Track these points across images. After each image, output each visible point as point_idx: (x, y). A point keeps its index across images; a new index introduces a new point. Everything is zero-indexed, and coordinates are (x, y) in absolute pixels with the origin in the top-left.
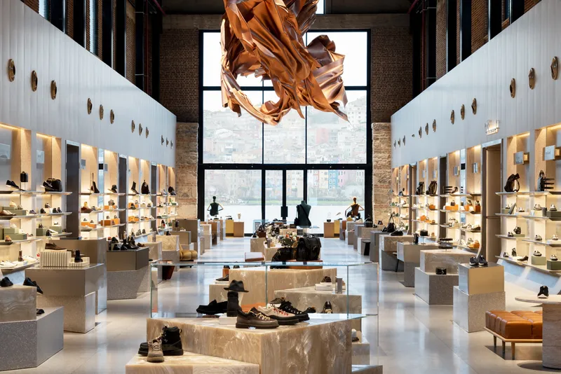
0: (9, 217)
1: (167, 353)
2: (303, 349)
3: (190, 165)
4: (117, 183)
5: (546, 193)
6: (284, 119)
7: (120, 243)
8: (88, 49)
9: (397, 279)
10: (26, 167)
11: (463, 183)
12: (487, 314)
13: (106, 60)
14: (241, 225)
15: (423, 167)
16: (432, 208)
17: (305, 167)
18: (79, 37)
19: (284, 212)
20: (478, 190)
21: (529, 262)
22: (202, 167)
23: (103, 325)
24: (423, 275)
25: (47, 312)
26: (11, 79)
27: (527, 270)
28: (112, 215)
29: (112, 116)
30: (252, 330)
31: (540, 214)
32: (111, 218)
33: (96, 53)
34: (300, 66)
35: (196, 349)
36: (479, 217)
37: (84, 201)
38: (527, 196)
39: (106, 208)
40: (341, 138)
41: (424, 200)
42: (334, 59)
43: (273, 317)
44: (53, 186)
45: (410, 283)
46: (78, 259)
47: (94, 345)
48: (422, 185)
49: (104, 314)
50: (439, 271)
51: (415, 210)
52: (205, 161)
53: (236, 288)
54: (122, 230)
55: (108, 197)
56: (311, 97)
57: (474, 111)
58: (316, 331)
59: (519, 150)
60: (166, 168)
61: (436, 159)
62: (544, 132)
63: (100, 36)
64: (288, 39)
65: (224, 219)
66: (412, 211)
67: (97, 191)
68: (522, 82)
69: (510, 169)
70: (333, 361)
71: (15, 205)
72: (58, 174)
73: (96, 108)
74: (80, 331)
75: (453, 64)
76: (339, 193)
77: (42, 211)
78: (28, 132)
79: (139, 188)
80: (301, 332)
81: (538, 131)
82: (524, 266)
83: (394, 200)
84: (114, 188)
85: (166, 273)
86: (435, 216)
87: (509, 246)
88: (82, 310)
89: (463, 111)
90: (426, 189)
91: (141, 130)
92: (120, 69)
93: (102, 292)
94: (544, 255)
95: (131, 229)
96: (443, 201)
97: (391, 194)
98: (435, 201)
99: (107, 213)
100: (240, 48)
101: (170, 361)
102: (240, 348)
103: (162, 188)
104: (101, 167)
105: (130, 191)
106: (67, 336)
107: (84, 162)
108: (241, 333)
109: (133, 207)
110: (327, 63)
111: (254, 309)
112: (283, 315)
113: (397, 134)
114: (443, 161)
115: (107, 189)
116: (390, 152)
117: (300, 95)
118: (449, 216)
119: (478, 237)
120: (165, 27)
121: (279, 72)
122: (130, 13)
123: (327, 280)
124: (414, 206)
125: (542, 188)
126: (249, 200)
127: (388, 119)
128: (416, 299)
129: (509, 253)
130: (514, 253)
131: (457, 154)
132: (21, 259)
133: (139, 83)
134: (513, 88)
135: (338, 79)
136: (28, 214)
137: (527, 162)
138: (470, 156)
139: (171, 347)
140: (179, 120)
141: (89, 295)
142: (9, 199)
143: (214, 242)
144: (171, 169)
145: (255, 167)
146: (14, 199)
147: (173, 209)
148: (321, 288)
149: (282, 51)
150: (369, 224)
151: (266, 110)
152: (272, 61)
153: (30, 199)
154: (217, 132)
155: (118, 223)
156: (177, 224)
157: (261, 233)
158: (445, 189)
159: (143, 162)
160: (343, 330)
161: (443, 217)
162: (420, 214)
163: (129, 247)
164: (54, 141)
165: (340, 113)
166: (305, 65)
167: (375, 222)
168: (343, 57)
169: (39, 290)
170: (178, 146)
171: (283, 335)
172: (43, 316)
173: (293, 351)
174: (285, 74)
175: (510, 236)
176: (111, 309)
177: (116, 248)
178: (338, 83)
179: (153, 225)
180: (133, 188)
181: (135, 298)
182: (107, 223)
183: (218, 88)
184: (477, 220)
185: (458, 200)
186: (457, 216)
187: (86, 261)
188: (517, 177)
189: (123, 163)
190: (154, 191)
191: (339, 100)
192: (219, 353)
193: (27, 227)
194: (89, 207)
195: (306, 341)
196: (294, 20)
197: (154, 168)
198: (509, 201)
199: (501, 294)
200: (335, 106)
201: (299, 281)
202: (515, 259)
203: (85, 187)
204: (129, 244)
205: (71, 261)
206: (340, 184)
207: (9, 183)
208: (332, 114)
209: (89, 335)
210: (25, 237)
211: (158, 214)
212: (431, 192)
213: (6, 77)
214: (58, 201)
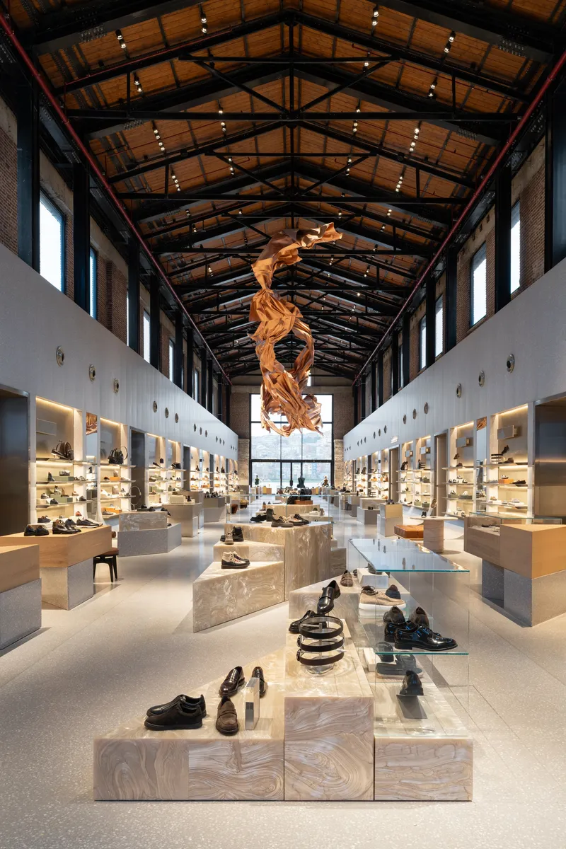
0: (154, 481)
1: (235, 540)
2: (306, 538)
3: (245, 460)
4: (209, 467)
5: (422, 470)
6: (292, 434)
7: (210, 495)
8: (194, 399)
9: (347, 513)
10: (162, 456)
11: (380, 468)
12: (395, 528)
13: (203, 405)
14: (270, 489)
15: (359, 461)
16: (364, 480)
17: (302, 462)
18: (190, 392)
19: (291, 483)
20: (387, 470)
21: (413, 504)
22: (251, 461)
23: (202, 534)
24: (361, 510)
25: (173, 525)
26: (155, 411)
27: (412, 508)
28: (207, 483)
29: (206, 433)
30: (280, 528)
31: (419, 480)
32: (206, 484)
33: (198, 402)
34: (300, 407)
35: (250, 538)
36: (387, 483)
37: (192, 475)
38: (411, 472)
39: (204, 479)
40: (318, 450)
41: (360, 477)
42: (317, 405)
43: (290, 522)
44: (177, 466)
45: (355, 515)
46: (189, 500)
47: (198, 543)
48: (359, 469)
49: (203, 528)
50: (369, 508)
51: (355, 482)
52: (252, 458)
53: (270, 511)
54: (212, 490)
55: (205, 474)
56: (305, 423)
57: (385, 432)
58: (313, 529)
59: (408, 450)
60: (233, 461)
61: (366, 456)
62: (420, 440)
63: (200, 395)
64: (294, 394)
65: (262, 486)
66: (354, 482)
67: (199, 470)
68: (409, 417)
69: (403, 459)
70: (322, 545)
71: (157, 474)
72: (179, 460)
73: (198, 429)
74: (190, 536)
75: (374, 409)
76: (317, 477)
77: (171, 479)
78: (164, 438)
79: (220, 470)
80: (305, 530)
81: (417, 440)
82: (410, 506)
83: (345, 478)
84: (207, 469)
85: (234, 510)
86: (366, 484)
87: (402, 497)
88: (191, 526)
89: (379, 432)
90: (361, 471)
91: (221, 441)
92: (210, 410)
93: (202, 518)
94: (420, 500)
95: (216, 490)
96: (369, 476)
97: (343, 474)
98: (366, 477)
99: (204, 482)
100: (271, 398)
101: (236, 544)
102: (273, 538)
103: (231, 471)
104: (201, 460)
105: (215, 471)
106: (183, 539)
107: (192, 458)
108: (274, 530)
109: (217, 479)
110: (313, 407)
111: (281, 517)
112: (296, 521)
113: (346, 446)
114: (369, 457)
115: (204, 469)
116: (343, 454)
117: (300, 423)
118: (373, 484)
119: (387, 494)
120: (233, 391)
121: (290, 410)
122: (215, 384)
123: (316, 509)
124: (355, 480)
125: (420, 467)
126: (274, 480)
127: (342, 438)
128: (358, 522)
129: (403, 500)
130: (405, 500)
131: (376, 453)
132: (160, 502)
133: (219, 418)
134: (405, 419)
135: (318, 415)
136: (164, 480)
137: (412, 456)
138: (383, 454)
139: (237, 537)
140: (239, 438)
141: (195, 518)
142: (154, 472)
143: (257, 497)
144: (235, 462)
145: (278, 461)
146: (157, 472)
147: (237, 481)
148: (313, 513)
149: (291, 400)
150: (333, 488)
151: (283, 430)
152: (286, 405)
153: (165, 472)
154: (258, 447)
155: (209, 486)
156: (239, 488)
157: (280, 492)
158: (370, 471)
159: (222, 457)
160: (326, 529)
161: (369, 484)
162: (358, 484)
163: (215, 496)
164: (177, 444)
165: (319, 432)
166: (303, 407)
167: (336, 486)
168: (321, 405)
169: (169, 514)
170: (239, 450)
171: (296, 531)
172: (170, 527)
173: (301, 539)
174: (293, 411)
175: (404, 492)
176: (206, 527)
177: (208, 497)
178: (319, 417)
179: (227, 488)
180: (217, 470)
181: (218, 521)
182: (204, 487)
183: (260, 422)
184: (386, 485)
185: (377, 476)
186: (376, 483)
187: (193, 501)
188: (406, 463)
189: (212, 457)
190: (227, 472)
191: (319, 426)
192: (263, 541)
193: (164, 486)
194: (195, 478)
195: (308, 534)
196: (297, 385)
197: (227, 460)
198: (403, 475)
199: (401, 518)
200: (317, 428)
201: (301, 510)
202: (406, 503)
203: (193, 468)
204: (214, 495)
205: (186, 501)
206: (318, 472)
207: (154, 463)
208: (316, 432)
209: (194, 539)
210: (162, 491)
211: (229, 483)
212: (363, 472)
213: (153, 411)
214: (179, 474)
